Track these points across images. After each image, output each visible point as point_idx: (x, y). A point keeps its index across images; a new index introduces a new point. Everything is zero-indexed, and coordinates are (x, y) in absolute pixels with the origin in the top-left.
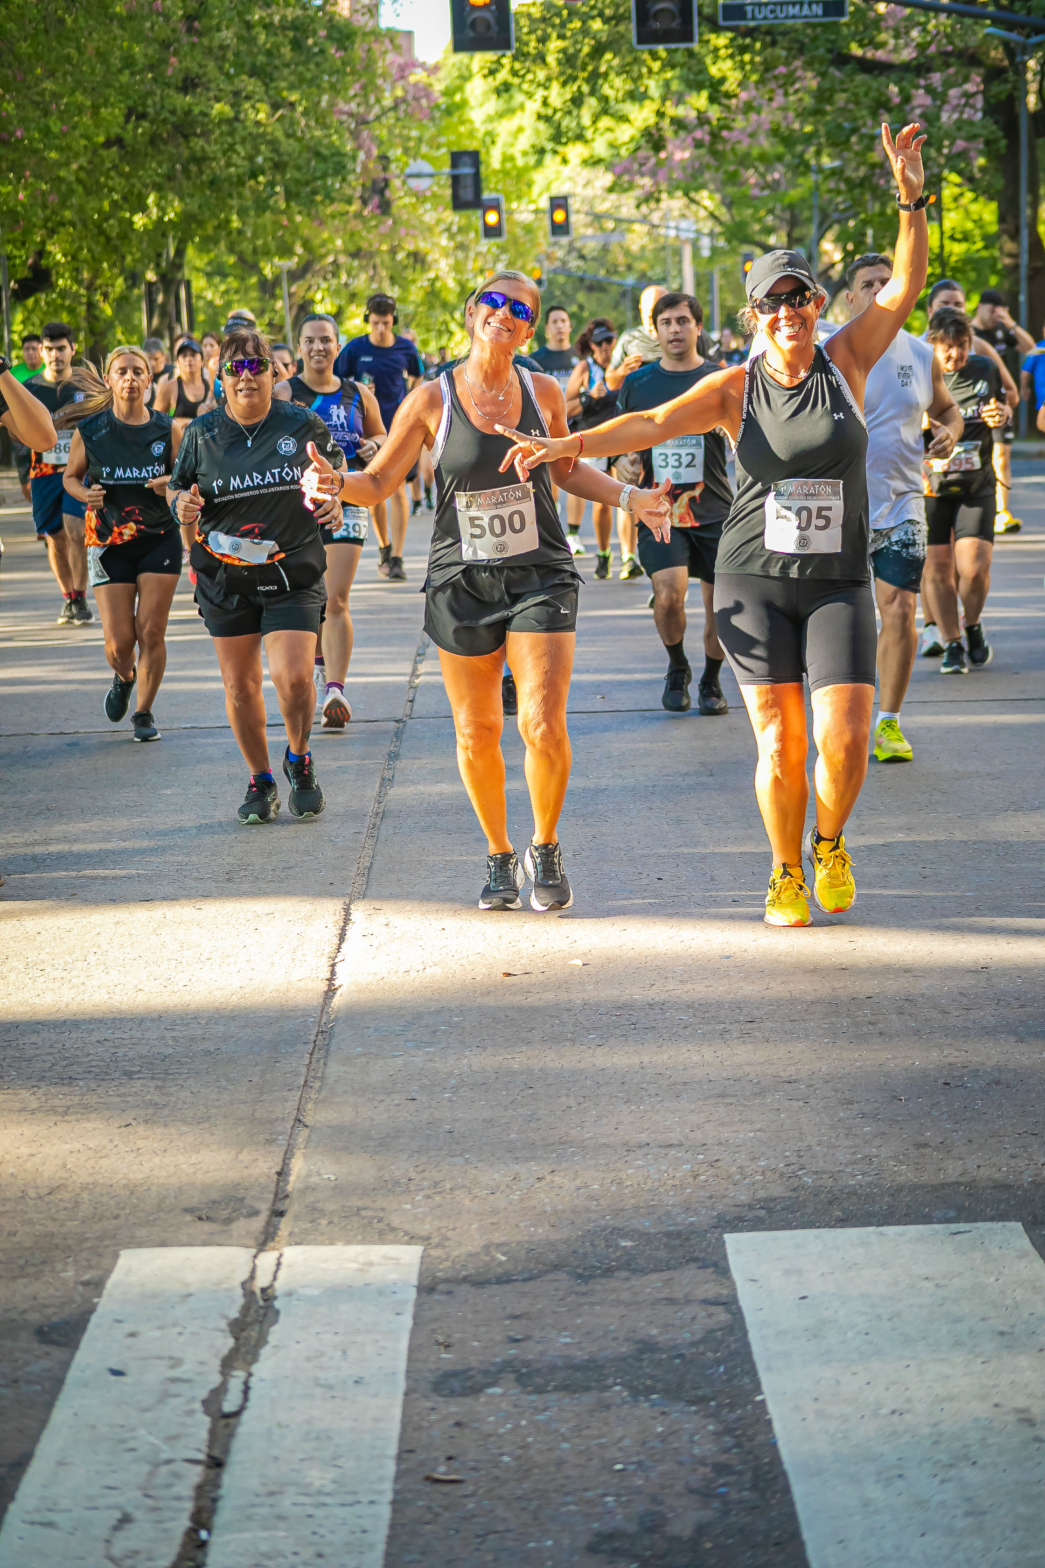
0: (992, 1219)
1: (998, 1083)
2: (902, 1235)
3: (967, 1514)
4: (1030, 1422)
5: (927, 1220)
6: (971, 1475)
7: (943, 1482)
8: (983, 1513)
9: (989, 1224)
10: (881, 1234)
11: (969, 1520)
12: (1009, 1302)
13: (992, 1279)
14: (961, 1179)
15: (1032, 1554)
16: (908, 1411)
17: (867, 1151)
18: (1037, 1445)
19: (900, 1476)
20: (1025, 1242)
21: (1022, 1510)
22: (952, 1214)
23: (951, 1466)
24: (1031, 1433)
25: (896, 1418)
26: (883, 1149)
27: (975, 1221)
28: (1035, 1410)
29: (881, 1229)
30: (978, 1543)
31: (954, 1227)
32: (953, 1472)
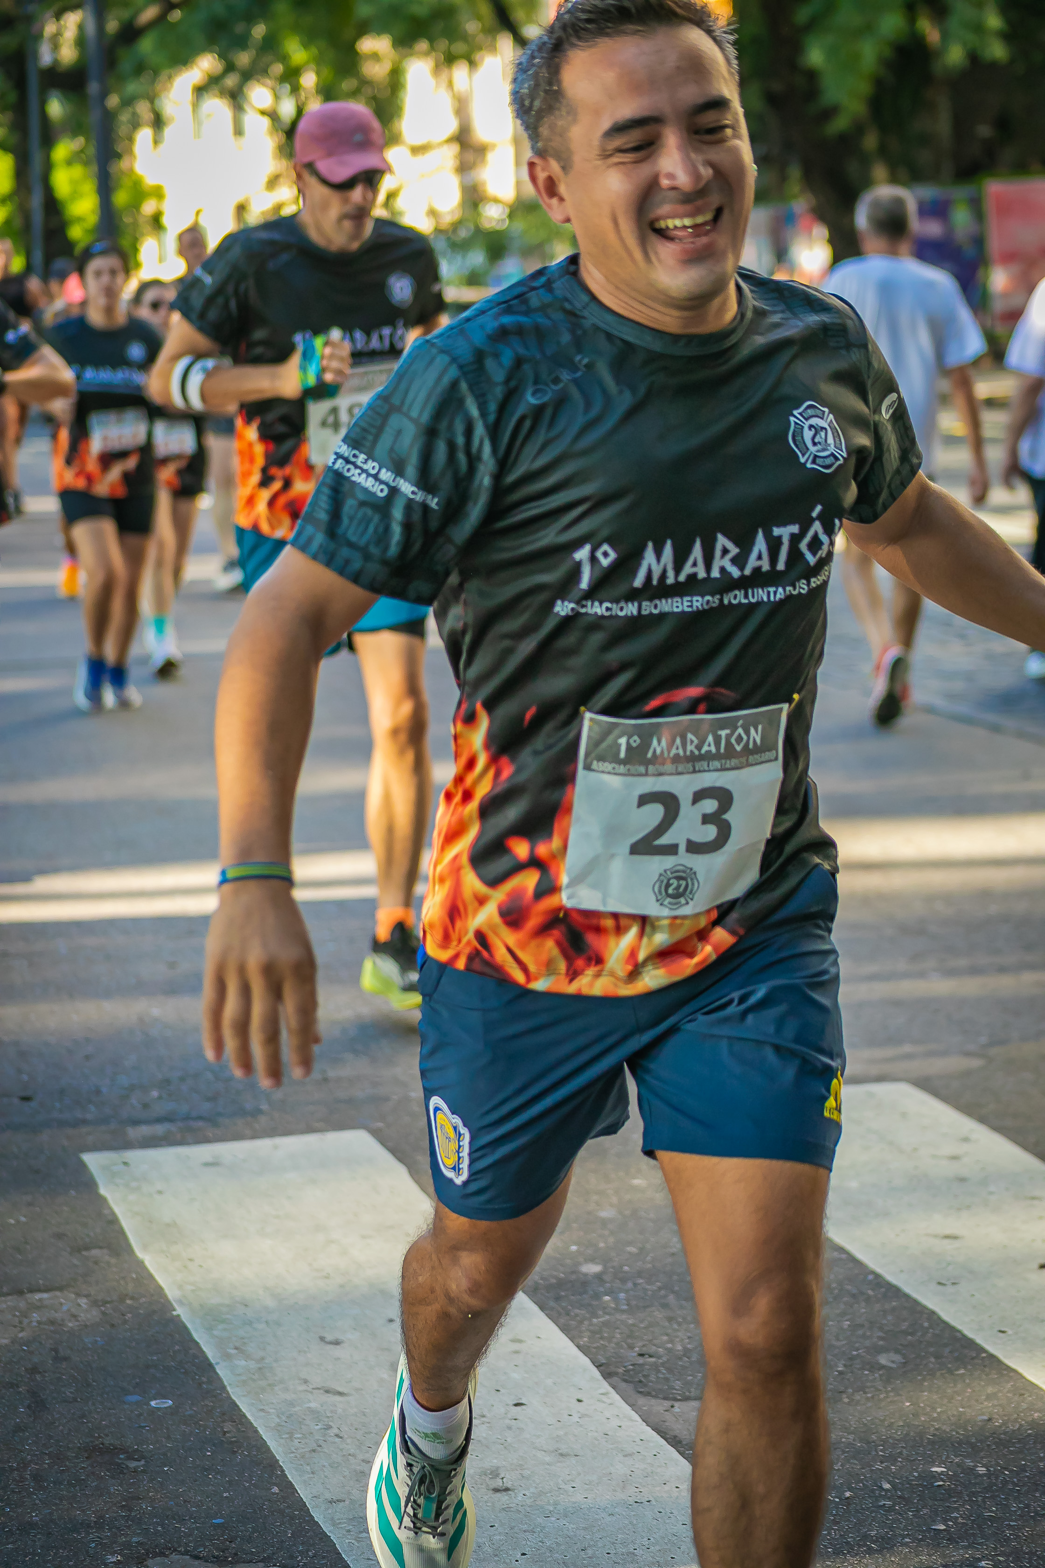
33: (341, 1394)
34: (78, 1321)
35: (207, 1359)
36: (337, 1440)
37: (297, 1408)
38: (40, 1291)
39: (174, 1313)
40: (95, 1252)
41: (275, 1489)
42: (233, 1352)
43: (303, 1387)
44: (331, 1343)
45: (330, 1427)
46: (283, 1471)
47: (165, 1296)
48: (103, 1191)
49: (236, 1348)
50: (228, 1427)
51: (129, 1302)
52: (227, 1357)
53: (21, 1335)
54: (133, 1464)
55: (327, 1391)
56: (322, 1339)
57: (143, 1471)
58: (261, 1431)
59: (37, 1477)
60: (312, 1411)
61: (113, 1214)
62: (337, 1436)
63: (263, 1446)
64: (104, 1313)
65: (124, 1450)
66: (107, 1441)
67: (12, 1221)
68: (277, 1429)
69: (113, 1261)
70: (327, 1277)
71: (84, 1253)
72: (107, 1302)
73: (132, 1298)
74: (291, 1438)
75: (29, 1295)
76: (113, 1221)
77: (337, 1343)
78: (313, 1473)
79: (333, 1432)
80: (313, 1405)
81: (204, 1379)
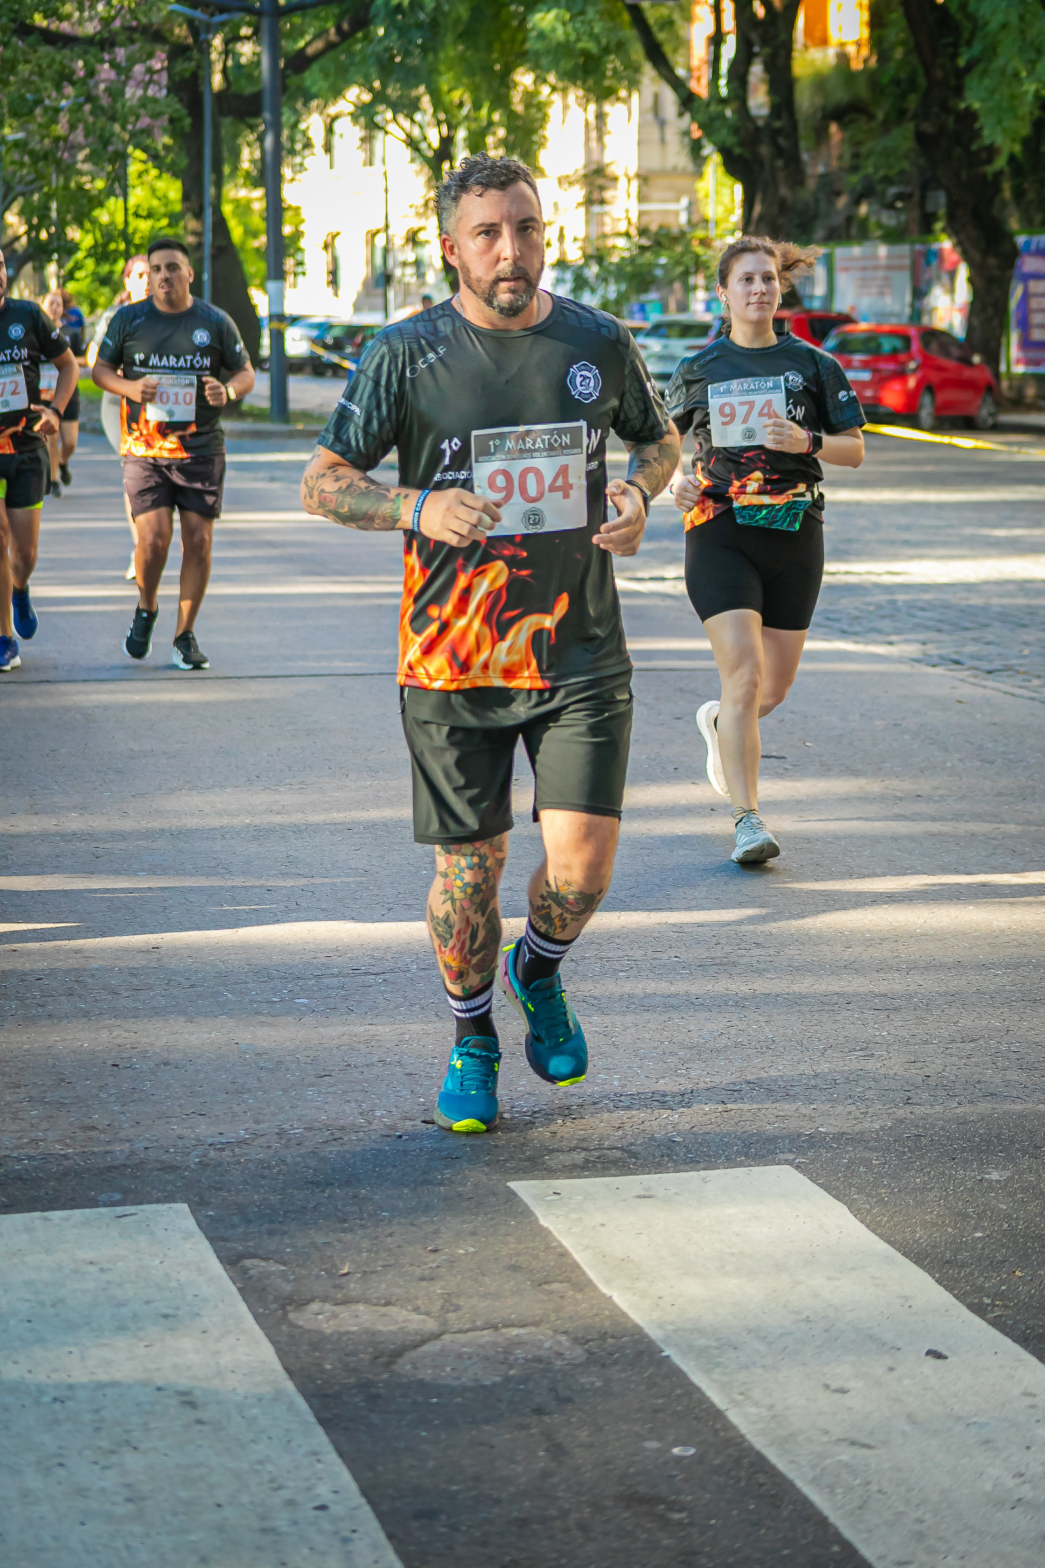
0: (158, 1201)
1: (166, 1064)
2: (66, 1219)
3: (129, 1500)
4: (193, 1405)
5: (93, 1203)
6: (131, 1460)
7: (104, 1468)
8: (143, 1499)
9: (155, 1206)
10: (46, 1219)
11: (130, 1506)
12: (173, 1284)
13: (157, 1262)
14: (128, 1162)
15: (193, 1537)
16: (69, 1398)
17: (33, 1135)
18: (199, 1427)
19: (61, 1465)
20: (191, 1223)
21: (183, 1494)
22: (118, 1196)
23: (113, 1452)
24: (193, 1415)
25: (57, 1406)
26: (49, 1133)
27: (142, 1204)
28: (197, 1393)
29: (46, 1214)
30: (138, 1529)
31: (120, 1210)
32: (114, 1459)
33: (868, 1447)
34: (564, 1359)
35: (712, 1405)
36: (881, 1496)
37: (828, 1461)
38: (513, 1325)
39: (664, 1354)
40: (555, 1286)
41: (836, 1548)
42: (741, 1398)
43: (825, 1439)
44: (836, 1391)
45: (868, 1483)
46: (837, 1529)
47: (646, 1336)
48: (543, 1222)
49: (741, 1394)
50: (761, 1478)
51: (610, 1340)
52: (736, 1404)
53: (512, 1372)
54: (676, 1516)
55: (853, 1443)
56: (827, 1387)
57: (690, 1524)
58: (799, 1483)
59: (583, 1527)
60: (846, 1465)
61: (561, 1246)
62: (880, 1491)
63: (806, 1502)
64: (589, 1352)
65: (661, 1500)
66: (642, 1489)
67: (461, 1251)
68: (814, 1481)
69: (579, 1296)
70: (808, 1320)
71: (546, 1287)
72: (588, 1341)
73: (613, 1337)
74: (832, 1492)
75: (504, 1330)
76: (564, 1254)
77: (843, 1391)
78: (869, 1531)
79: (874, 1487)
80: (844, 1457)
81: (718, 1426)
